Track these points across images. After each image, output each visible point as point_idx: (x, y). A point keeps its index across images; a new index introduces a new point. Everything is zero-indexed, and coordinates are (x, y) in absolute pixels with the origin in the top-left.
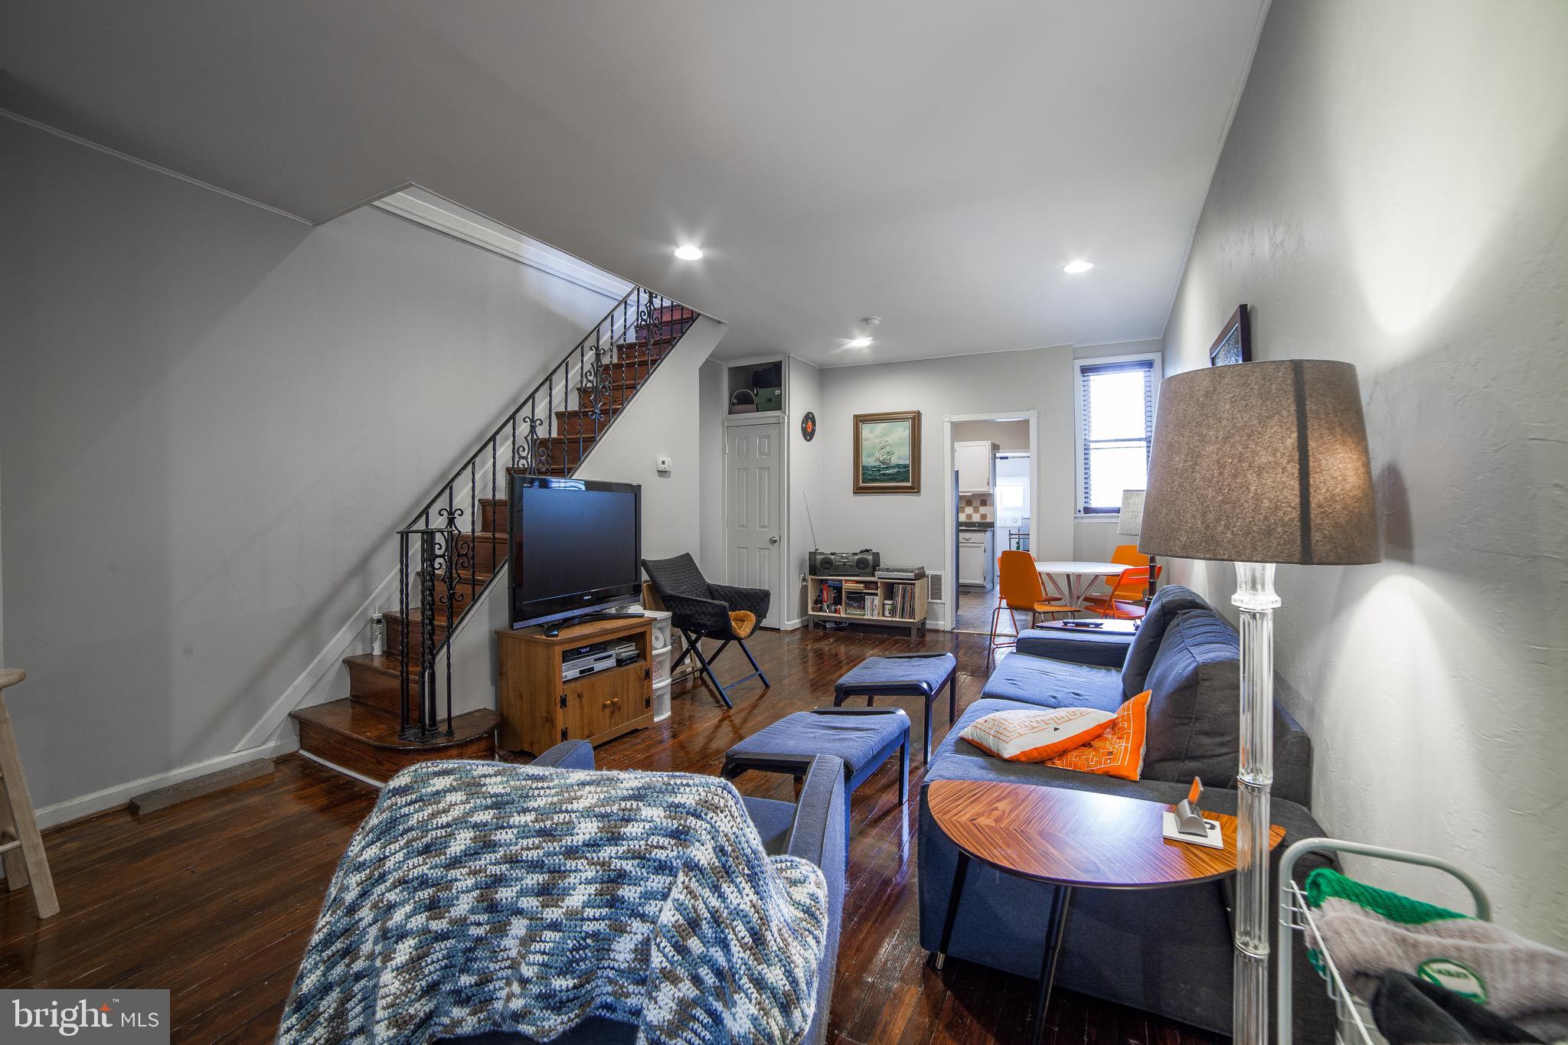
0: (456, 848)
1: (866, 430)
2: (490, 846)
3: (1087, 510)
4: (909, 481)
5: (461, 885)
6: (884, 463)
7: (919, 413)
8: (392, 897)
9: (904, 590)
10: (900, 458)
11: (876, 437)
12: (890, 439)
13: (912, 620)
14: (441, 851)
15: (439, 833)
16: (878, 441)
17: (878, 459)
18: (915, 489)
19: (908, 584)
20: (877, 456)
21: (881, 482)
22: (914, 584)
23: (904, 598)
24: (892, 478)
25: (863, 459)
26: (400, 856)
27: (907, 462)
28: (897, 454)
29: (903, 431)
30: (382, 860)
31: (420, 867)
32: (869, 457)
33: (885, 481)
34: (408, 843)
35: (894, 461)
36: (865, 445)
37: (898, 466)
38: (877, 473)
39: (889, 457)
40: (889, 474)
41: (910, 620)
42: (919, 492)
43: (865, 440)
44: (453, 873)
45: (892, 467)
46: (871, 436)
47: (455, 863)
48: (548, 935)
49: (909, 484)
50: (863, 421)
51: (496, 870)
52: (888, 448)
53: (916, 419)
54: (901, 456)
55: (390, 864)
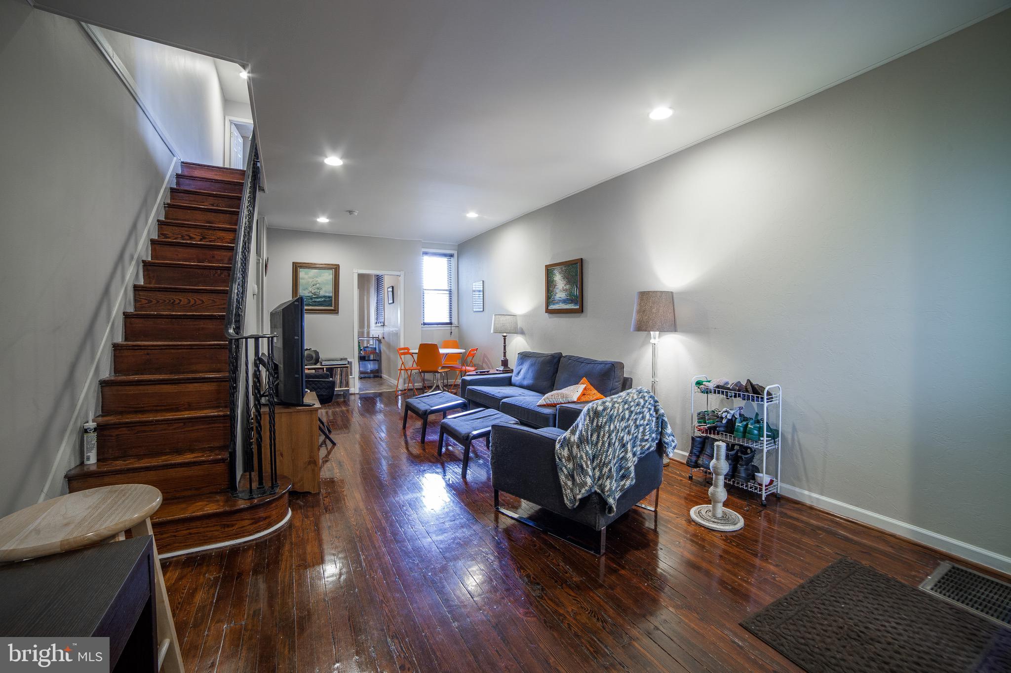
0: (627, 416)
1: (302, 273)
2: (632, 412)
3: (425, 324)
4: (332, 306)
5: (631, 425)
6: (315, 295)
7: (338, 266)
8: (622, 435)
9: (341, 371)
10: (326, 292)
11: (310, 278)
12: (319, 280)
13: (347, 388)
14: (625, 418)
15: (623, 414)
16: (311, 280)
17: (311, 292)
18: (335, 311)
19: (344, 367)
20: (310, 290)
21: (313, 306)
22: (347, 367)
23: (341, 376)
24: (320, 304)
25: (300, 291)
26: (618, 424)
27: (331, 295)
28: (324, 289)
29: (328, 276)
30: (616, 427)
31: (623, 424)
32: (304, 290)
33: (315, 305)
34: (618, 420)
35: (322, 293)
36: (302, 282)
37: (325, 297)
38: (310, 301)
39: (318, 291)
40: (319, 302)
41: (345, 389)
42: (338, 313)
43: (301, 279)
44: (629, 422)
45: (320, 297)
46: (306, 276)
47: (628, 420)
48: (647, 427)
49: (333, 308)
50: (301, 267)
51: (634, 417)
52: (318, 285)
53: (336, 269)
54: (327, 290)
55: (617, 426)
